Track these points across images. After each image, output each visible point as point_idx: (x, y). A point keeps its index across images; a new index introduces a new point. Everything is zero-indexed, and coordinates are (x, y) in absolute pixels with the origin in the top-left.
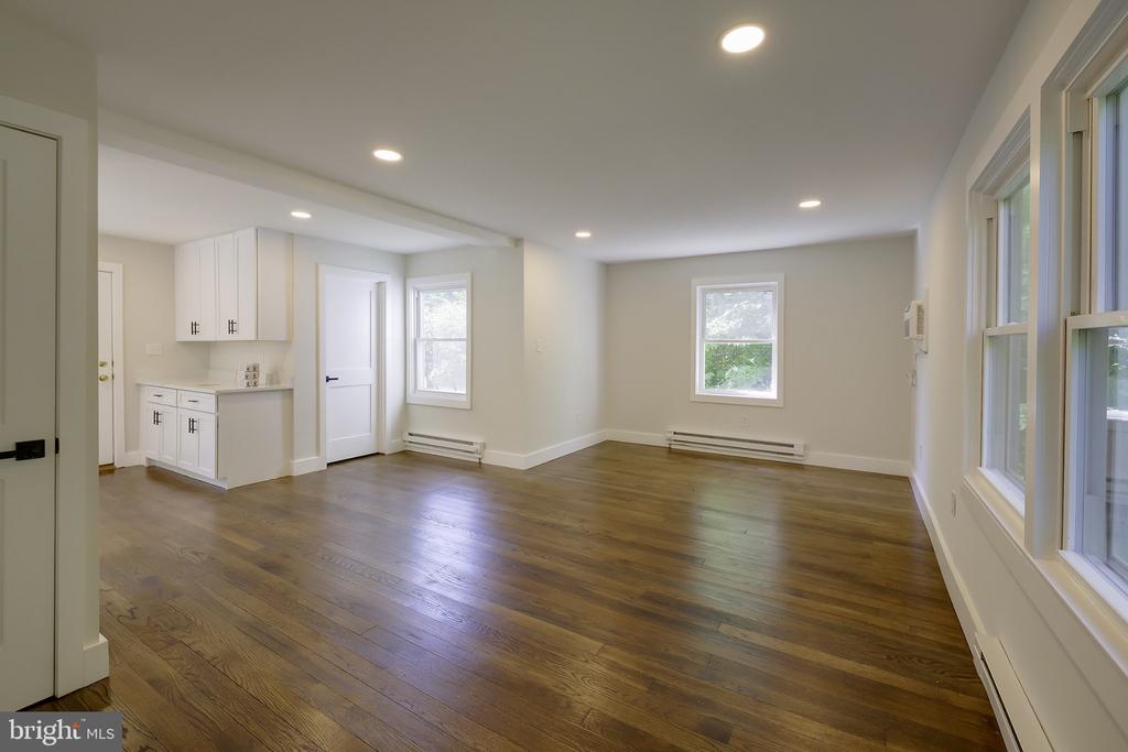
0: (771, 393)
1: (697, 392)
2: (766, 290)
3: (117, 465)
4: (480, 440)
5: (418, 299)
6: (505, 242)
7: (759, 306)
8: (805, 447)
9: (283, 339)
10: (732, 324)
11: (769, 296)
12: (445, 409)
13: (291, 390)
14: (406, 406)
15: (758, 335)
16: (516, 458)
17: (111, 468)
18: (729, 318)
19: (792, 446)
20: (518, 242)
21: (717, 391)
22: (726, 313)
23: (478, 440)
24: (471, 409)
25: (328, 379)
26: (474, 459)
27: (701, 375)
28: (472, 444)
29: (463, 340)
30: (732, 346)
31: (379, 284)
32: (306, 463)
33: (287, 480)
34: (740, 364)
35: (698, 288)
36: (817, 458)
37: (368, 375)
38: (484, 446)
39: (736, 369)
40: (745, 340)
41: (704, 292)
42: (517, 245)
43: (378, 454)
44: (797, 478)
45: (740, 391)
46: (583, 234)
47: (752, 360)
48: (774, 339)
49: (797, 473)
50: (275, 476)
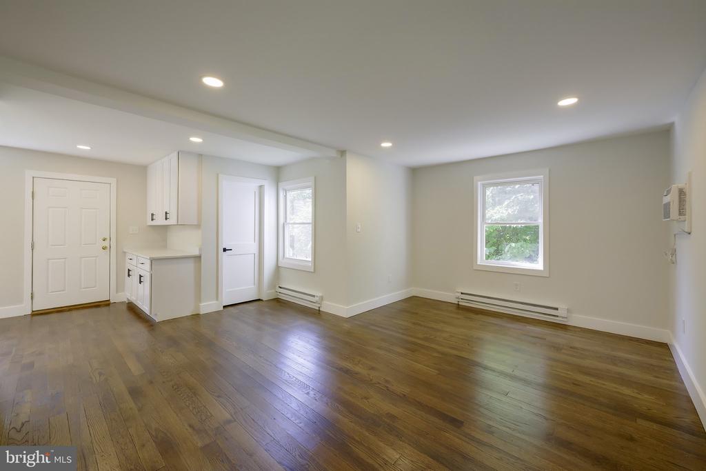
0: (539, 265)
1: (478, 263)
2: (533, 182)
3: (112, 301)
4: (320, 294)
5: (286, 196)
6: (333, 154)
7: (532, 197)
8: (568, 311)
9: (196, 223)
10: (510, 211)
11: (536, 187)
12: (299, 271)
13: (199, 257)
14: (278, 268)
15: (530, 219)
16: (343, 309)
17: (108, 302)
18: (508, 206)
19: (557, 309)
20: (343, 153)
21: (494, 263)
22: (506, 203)
23: (318, 294)
24: (315, 272)
25: (225, 250)
26: (315, 307)
27: (482, 250)
28: (314, 296)
29: (309, 223)
30: (510, 227)
31: (261, 187)
32: (209, 306)
33: (196, 317)
34: (517, 241)
35: (479, 183)
36: (579, 320)
37: (254, 248)
38: (322, 298)
39: (513, 245)
40: (521, 223)
41: (485, 187)
42: (342, 156)
43: (259, 300)
44: (560, 338)
45: (514, 263)
46: (386, 144)
47: (527, 238)
48: (540, 222)
49: (560, 333)
50: (189, 314)
